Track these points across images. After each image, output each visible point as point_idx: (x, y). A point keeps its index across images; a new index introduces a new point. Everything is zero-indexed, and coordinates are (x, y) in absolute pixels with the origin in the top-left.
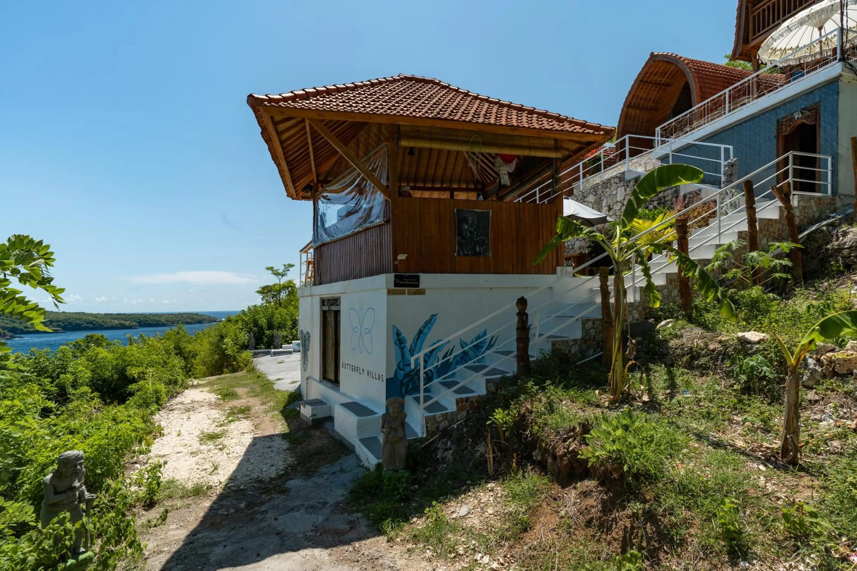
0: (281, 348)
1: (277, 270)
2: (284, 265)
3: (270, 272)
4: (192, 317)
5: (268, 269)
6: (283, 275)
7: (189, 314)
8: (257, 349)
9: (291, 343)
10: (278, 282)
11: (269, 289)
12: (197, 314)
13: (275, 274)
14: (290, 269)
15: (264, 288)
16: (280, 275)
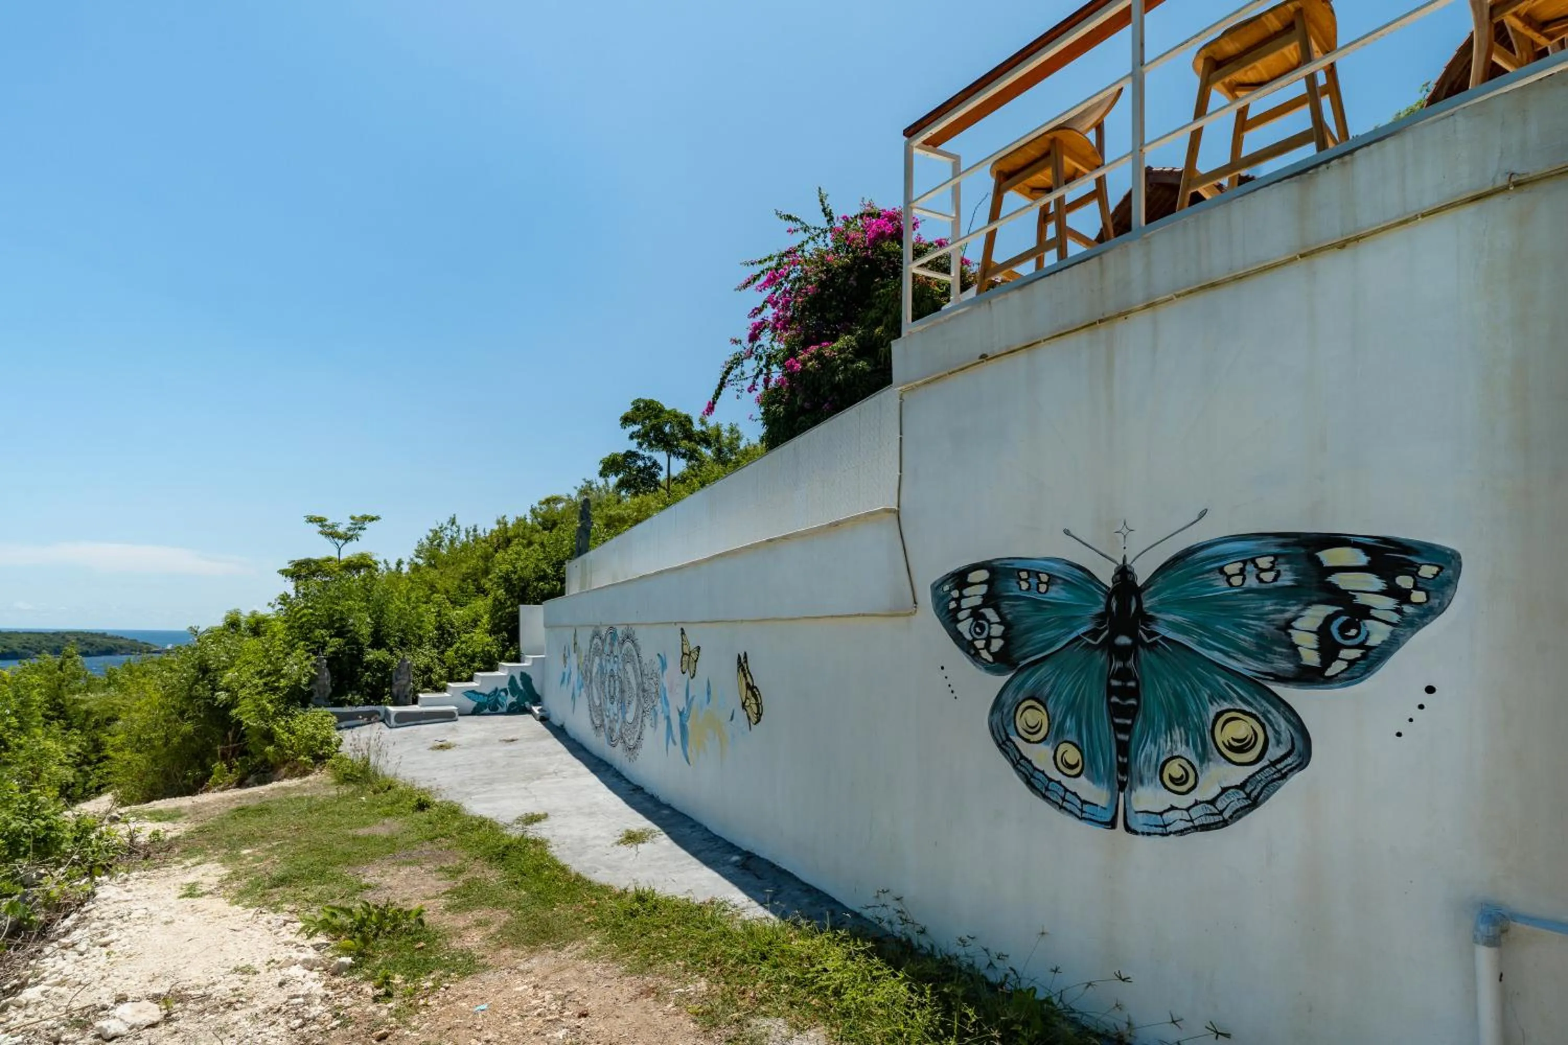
0: (415, 702)
1: (333, 526)
2: (353, 518)
3: (316, 527)
4: (90, 640)
5: (311, 520)
6: (348, 538)
7: (82, 633)
8: (340, 704)
9: (443, 689)
10: (335, 555)
11: (314, 567)
12: (103, 635)
13: (328, 535)
14: (368, 525)
15: (299, 565)
16: (340, 537)
